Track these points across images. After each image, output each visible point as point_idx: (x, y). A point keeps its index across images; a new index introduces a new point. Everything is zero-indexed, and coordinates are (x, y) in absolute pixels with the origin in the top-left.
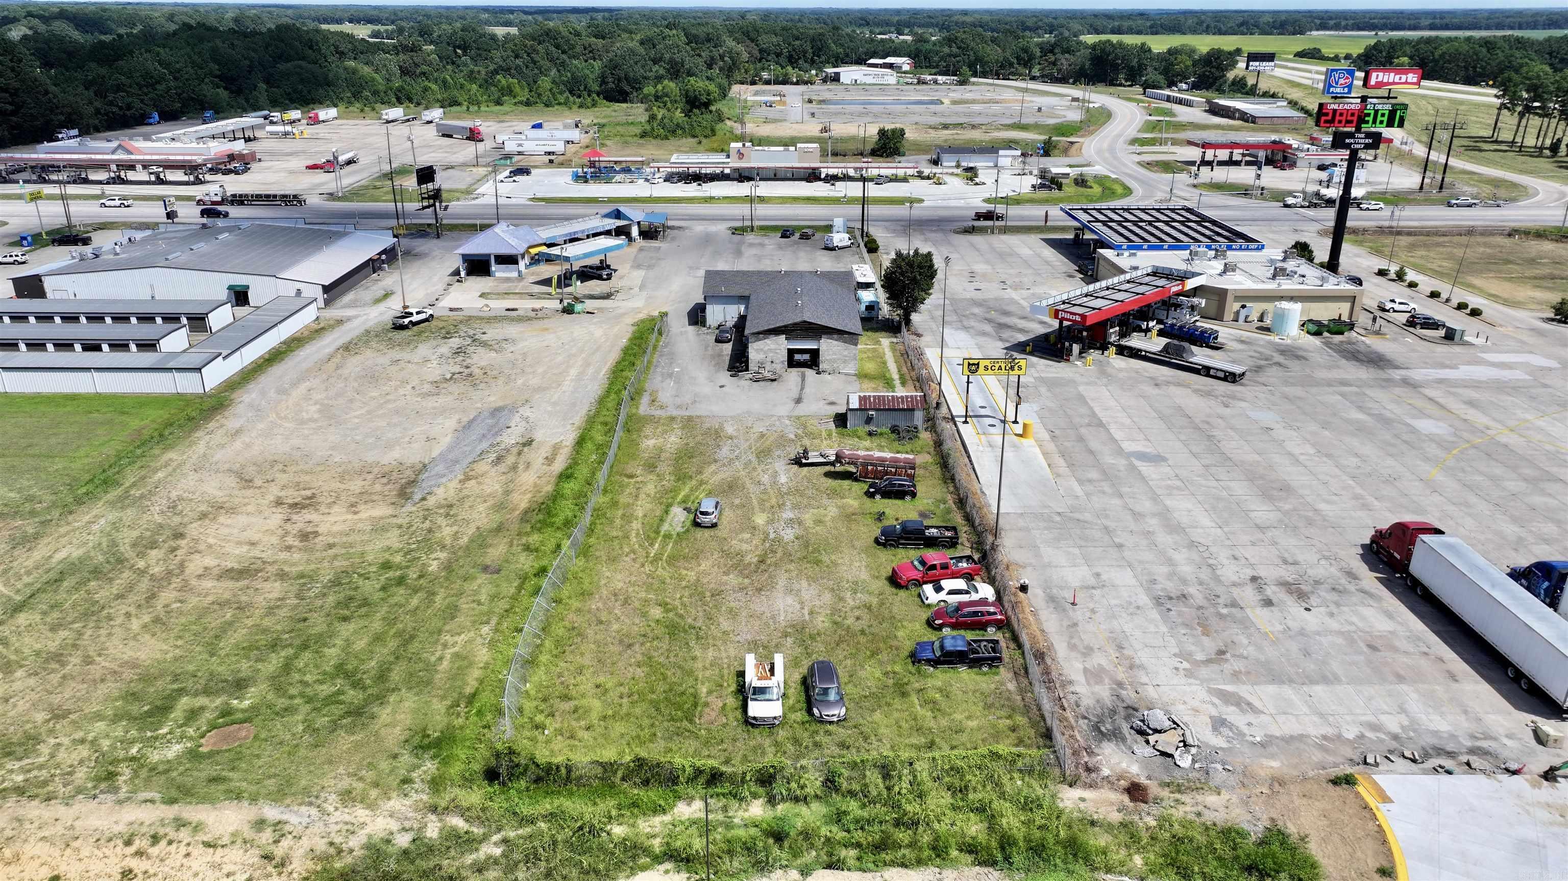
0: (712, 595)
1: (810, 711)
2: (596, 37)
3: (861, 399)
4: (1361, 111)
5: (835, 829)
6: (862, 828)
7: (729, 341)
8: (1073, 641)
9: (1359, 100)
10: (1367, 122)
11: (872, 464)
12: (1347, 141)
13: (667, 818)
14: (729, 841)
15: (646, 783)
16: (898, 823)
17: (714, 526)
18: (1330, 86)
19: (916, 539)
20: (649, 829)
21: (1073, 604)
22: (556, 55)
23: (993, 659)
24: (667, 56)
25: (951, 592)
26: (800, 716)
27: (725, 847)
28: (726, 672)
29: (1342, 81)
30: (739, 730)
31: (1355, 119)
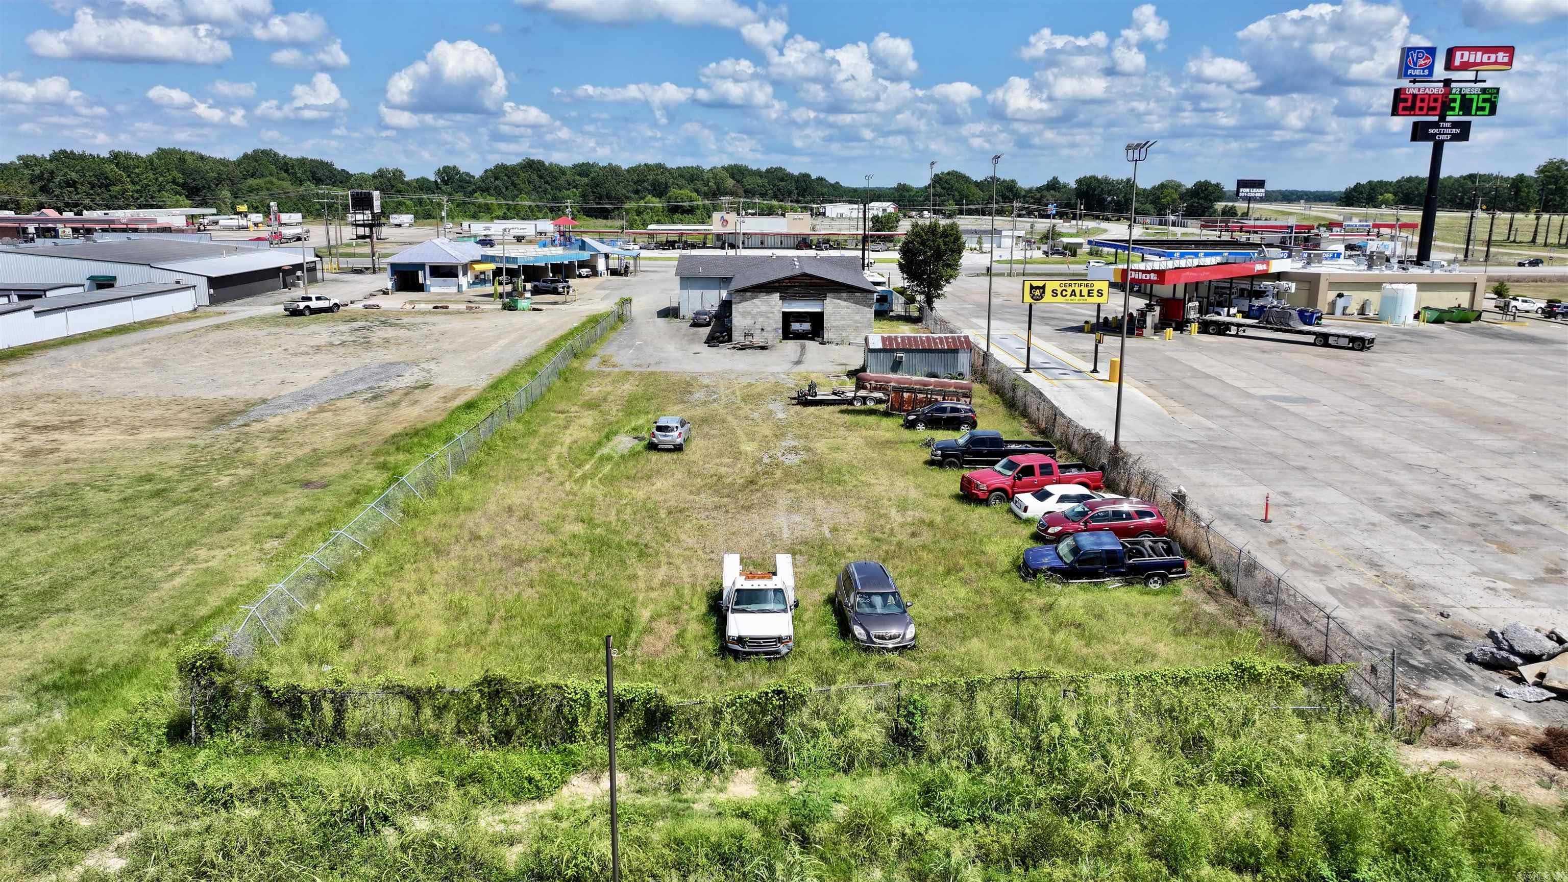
0: (670, 513)
1: (845, 631)
2: (580, 175)
3: (884, 339)
4: (1445, 95)
5: (922, 821)
6: (984, 819)
7: (708, 324)
8: (1289, 559)
9: (1441, 85)
10: (1453, 109)
11: (909, 390)
12: (1431, 131)
13: (545, 807)
14: (679, 842)
15: (504, 737)
16: (1062, 805)
17: (678, 448)
18: (1409, 68)
19: (990, 454)
20: (500, 827)
21: (1265, 520)
22: (538, 184)
23: (1168, 566)
24: (651, 177)
25: (1063, 499)
26: (827, 643)
27: (670, 856)
28: (687, 592)
29: (1421, 62)
30: (710, 666)
31: (1439, 105)
